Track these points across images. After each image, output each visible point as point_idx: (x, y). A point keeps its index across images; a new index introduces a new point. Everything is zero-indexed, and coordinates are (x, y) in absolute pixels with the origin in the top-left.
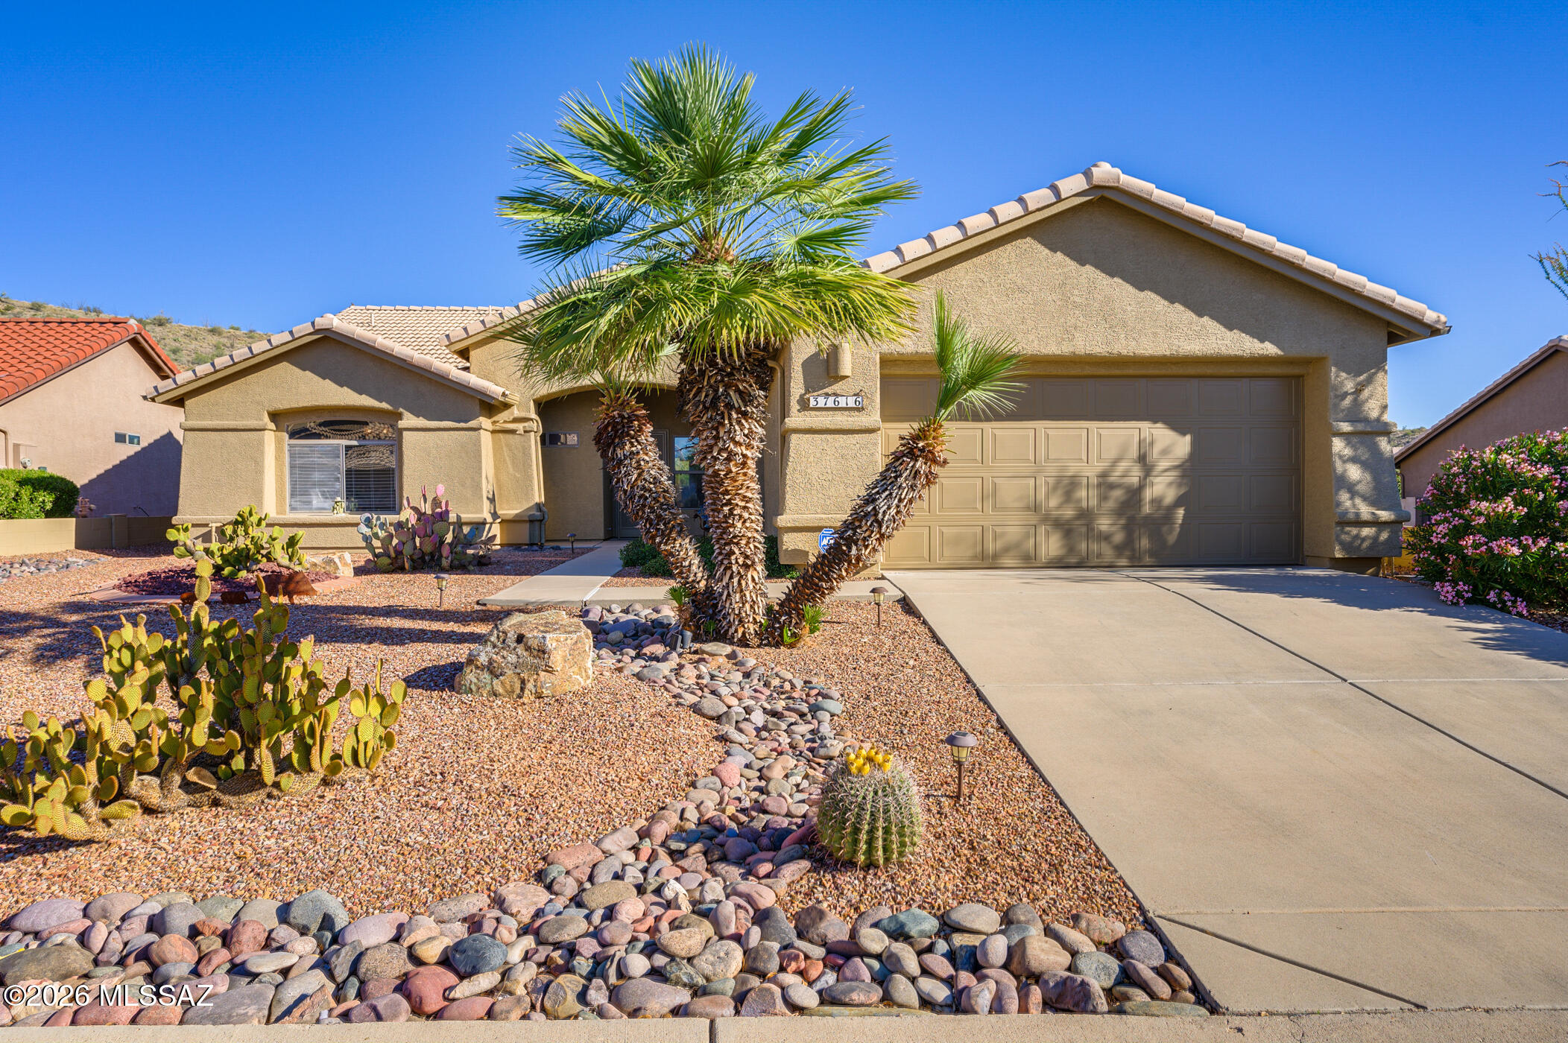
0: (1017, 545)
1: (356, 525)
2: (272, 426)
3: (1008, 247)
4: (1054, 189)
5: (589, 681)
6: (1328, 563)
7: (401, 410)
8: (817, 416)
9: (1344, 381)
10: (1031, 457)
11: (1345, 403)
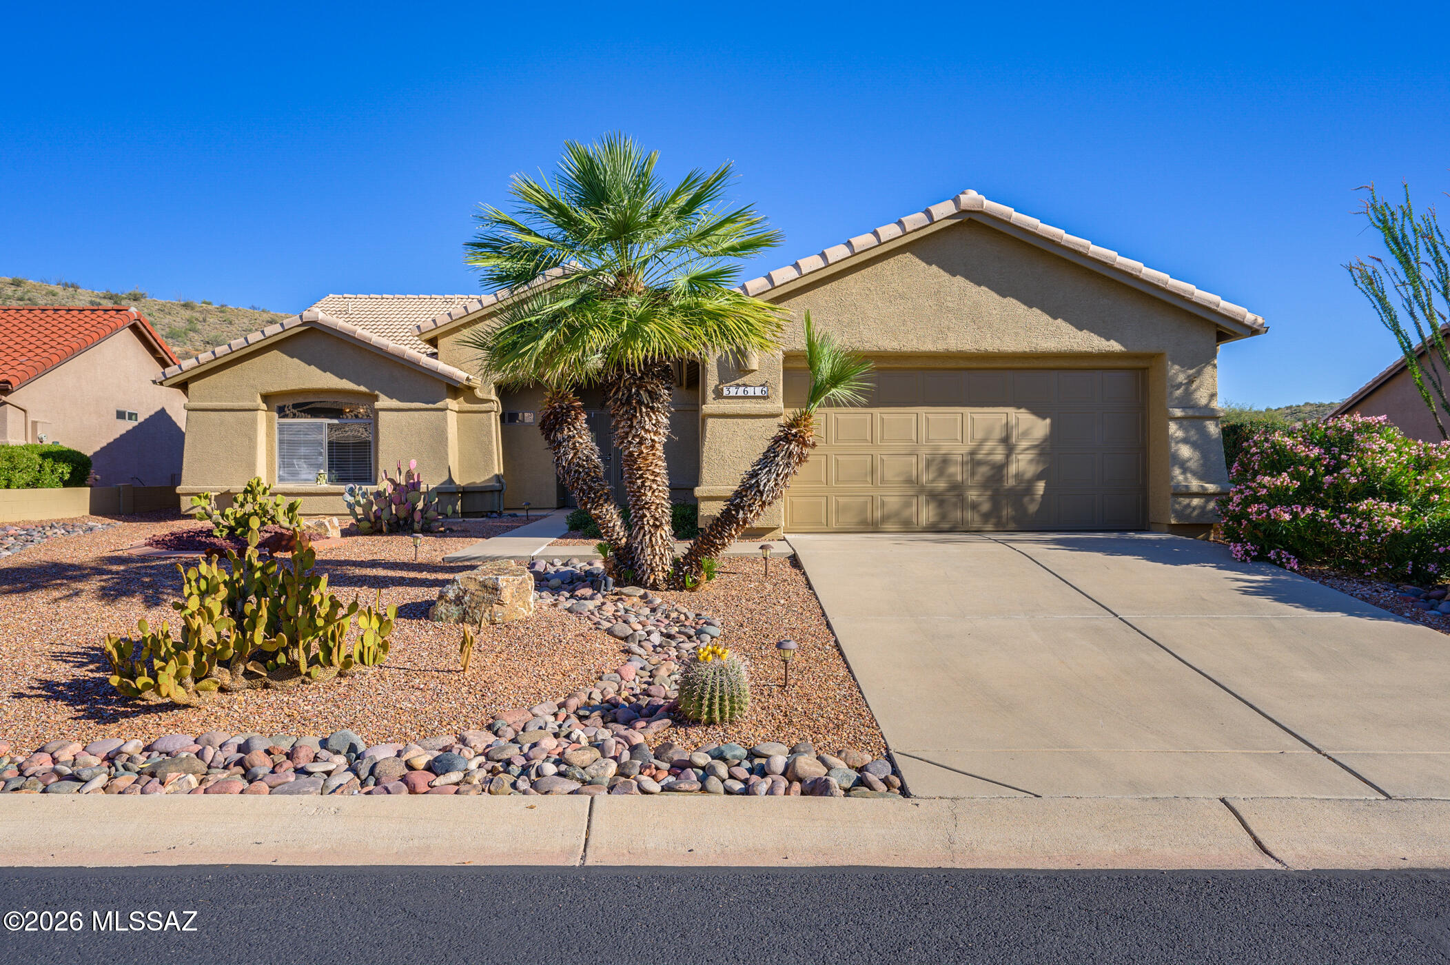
0: (897, 514)
1: (342, 494)
2: (264, 406)
3: (891, 260)
4: (928, 213)
5: (531, 613)
6: (1166, 529)
7: (377, 392)
8: (729, 403)
9: (1178, 374)
10: (914, 438)
11: (1179, 392)
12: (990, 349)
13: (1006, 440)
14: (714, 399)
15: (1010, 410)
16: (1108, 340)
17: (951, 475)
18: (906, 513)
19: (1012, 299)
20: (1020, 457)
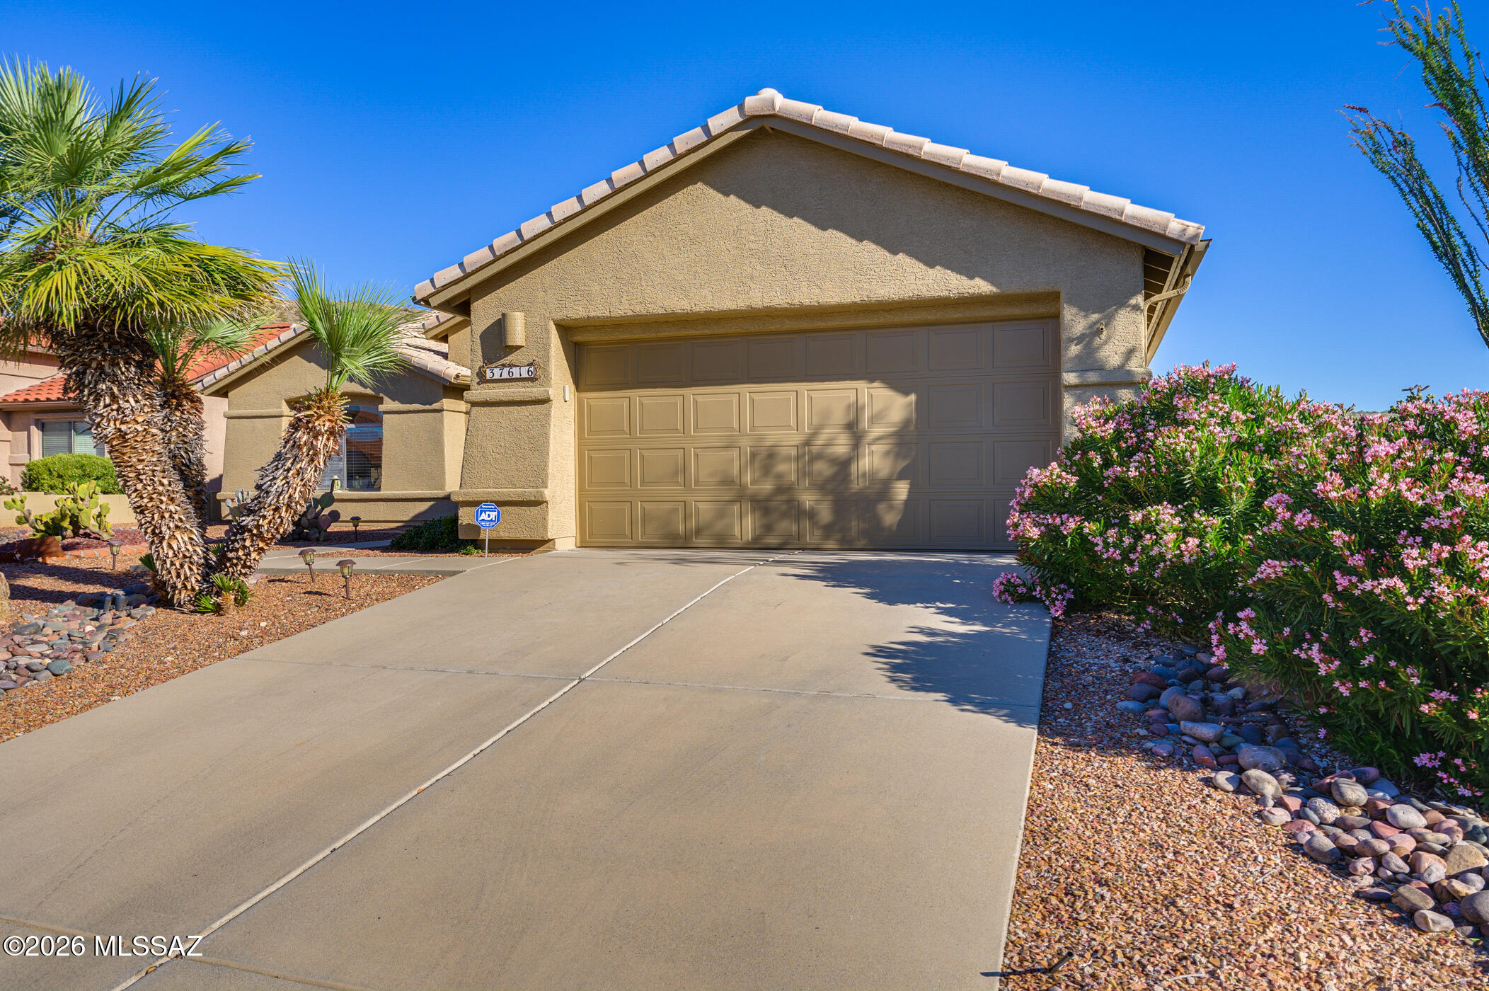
0: (709, 526)
4: (704, 127)
8: (494, 388)
9: (1075, 321)
10: (735, 425)
11: (1074, 350)
12: (806, 302)
13: (853, 428)
14: (478, 383)
15: (862, 385)
16: (971, 277)
17: (779, 476)
18: (719, 526)
19: (835, 232)
20: (874, 448)
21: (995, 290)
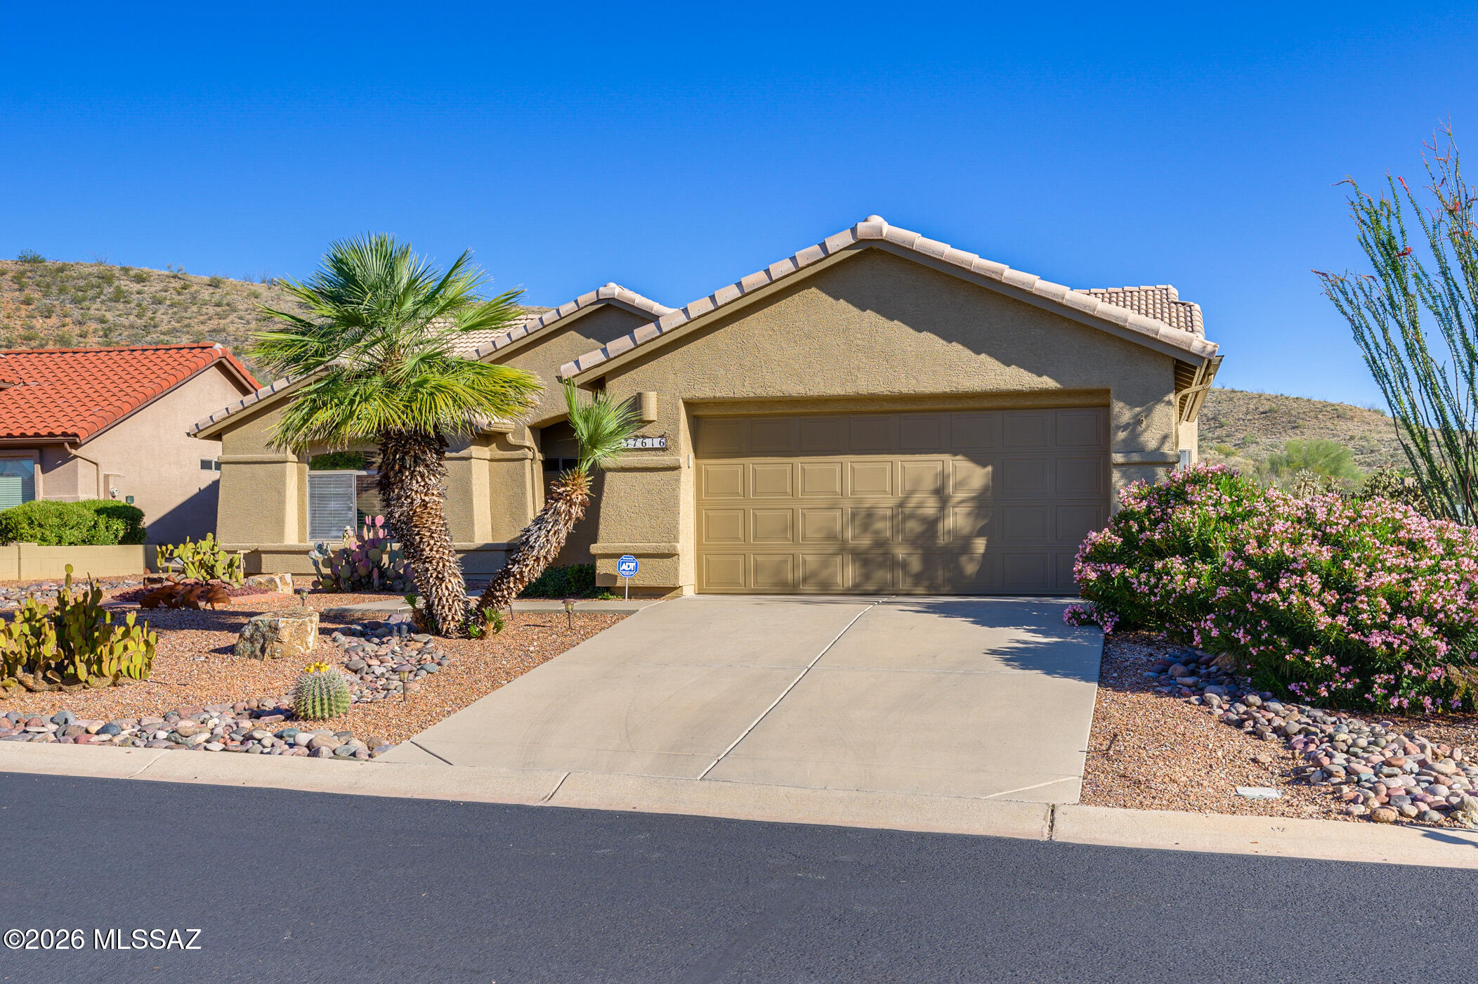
0: (814, 574)
1: (307, 552)
2: (295, 458)
3: (796, 297)
4: (823, 246)
8: (628, 456)
9: (1122, 412)
10: (838, 489)
11: (1121, 435)
12: (905, 390)
13: (940, 493)
15: (946, 457)
16: (1040, 376)
17: (877, 532)
18: (825, 574)
19: (929, 334)
20: (957, 510)
21: (1059, 386)
